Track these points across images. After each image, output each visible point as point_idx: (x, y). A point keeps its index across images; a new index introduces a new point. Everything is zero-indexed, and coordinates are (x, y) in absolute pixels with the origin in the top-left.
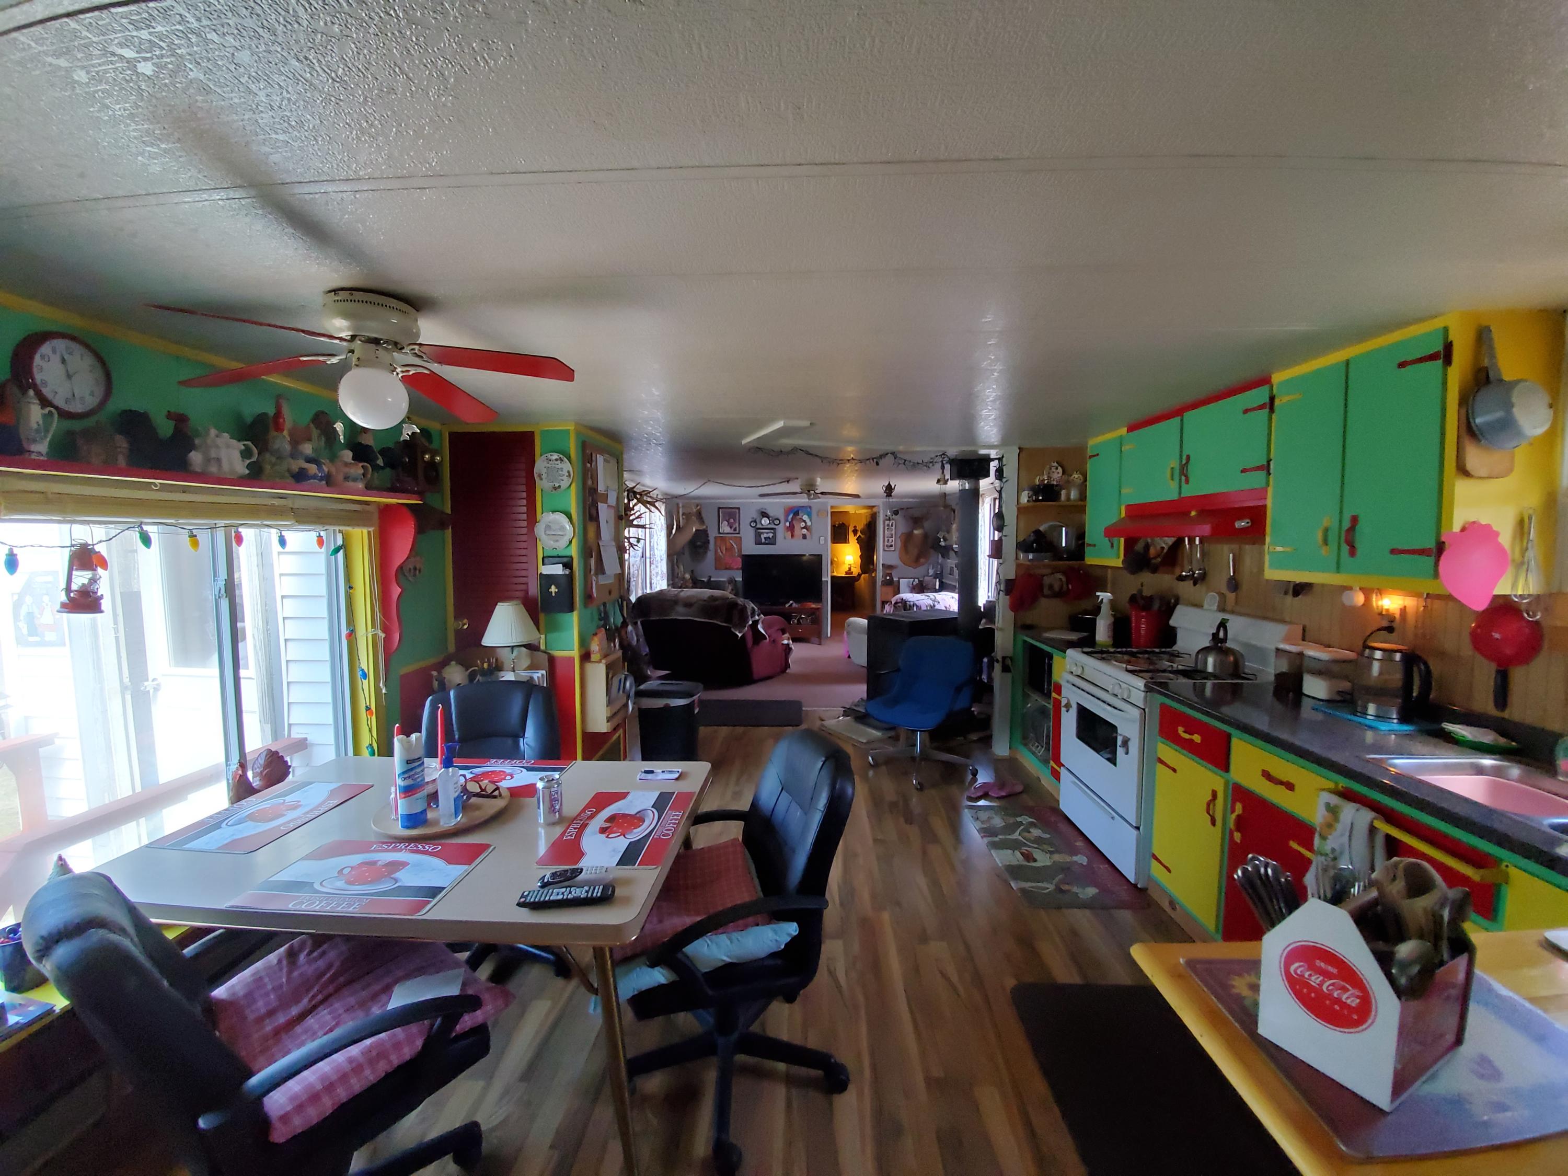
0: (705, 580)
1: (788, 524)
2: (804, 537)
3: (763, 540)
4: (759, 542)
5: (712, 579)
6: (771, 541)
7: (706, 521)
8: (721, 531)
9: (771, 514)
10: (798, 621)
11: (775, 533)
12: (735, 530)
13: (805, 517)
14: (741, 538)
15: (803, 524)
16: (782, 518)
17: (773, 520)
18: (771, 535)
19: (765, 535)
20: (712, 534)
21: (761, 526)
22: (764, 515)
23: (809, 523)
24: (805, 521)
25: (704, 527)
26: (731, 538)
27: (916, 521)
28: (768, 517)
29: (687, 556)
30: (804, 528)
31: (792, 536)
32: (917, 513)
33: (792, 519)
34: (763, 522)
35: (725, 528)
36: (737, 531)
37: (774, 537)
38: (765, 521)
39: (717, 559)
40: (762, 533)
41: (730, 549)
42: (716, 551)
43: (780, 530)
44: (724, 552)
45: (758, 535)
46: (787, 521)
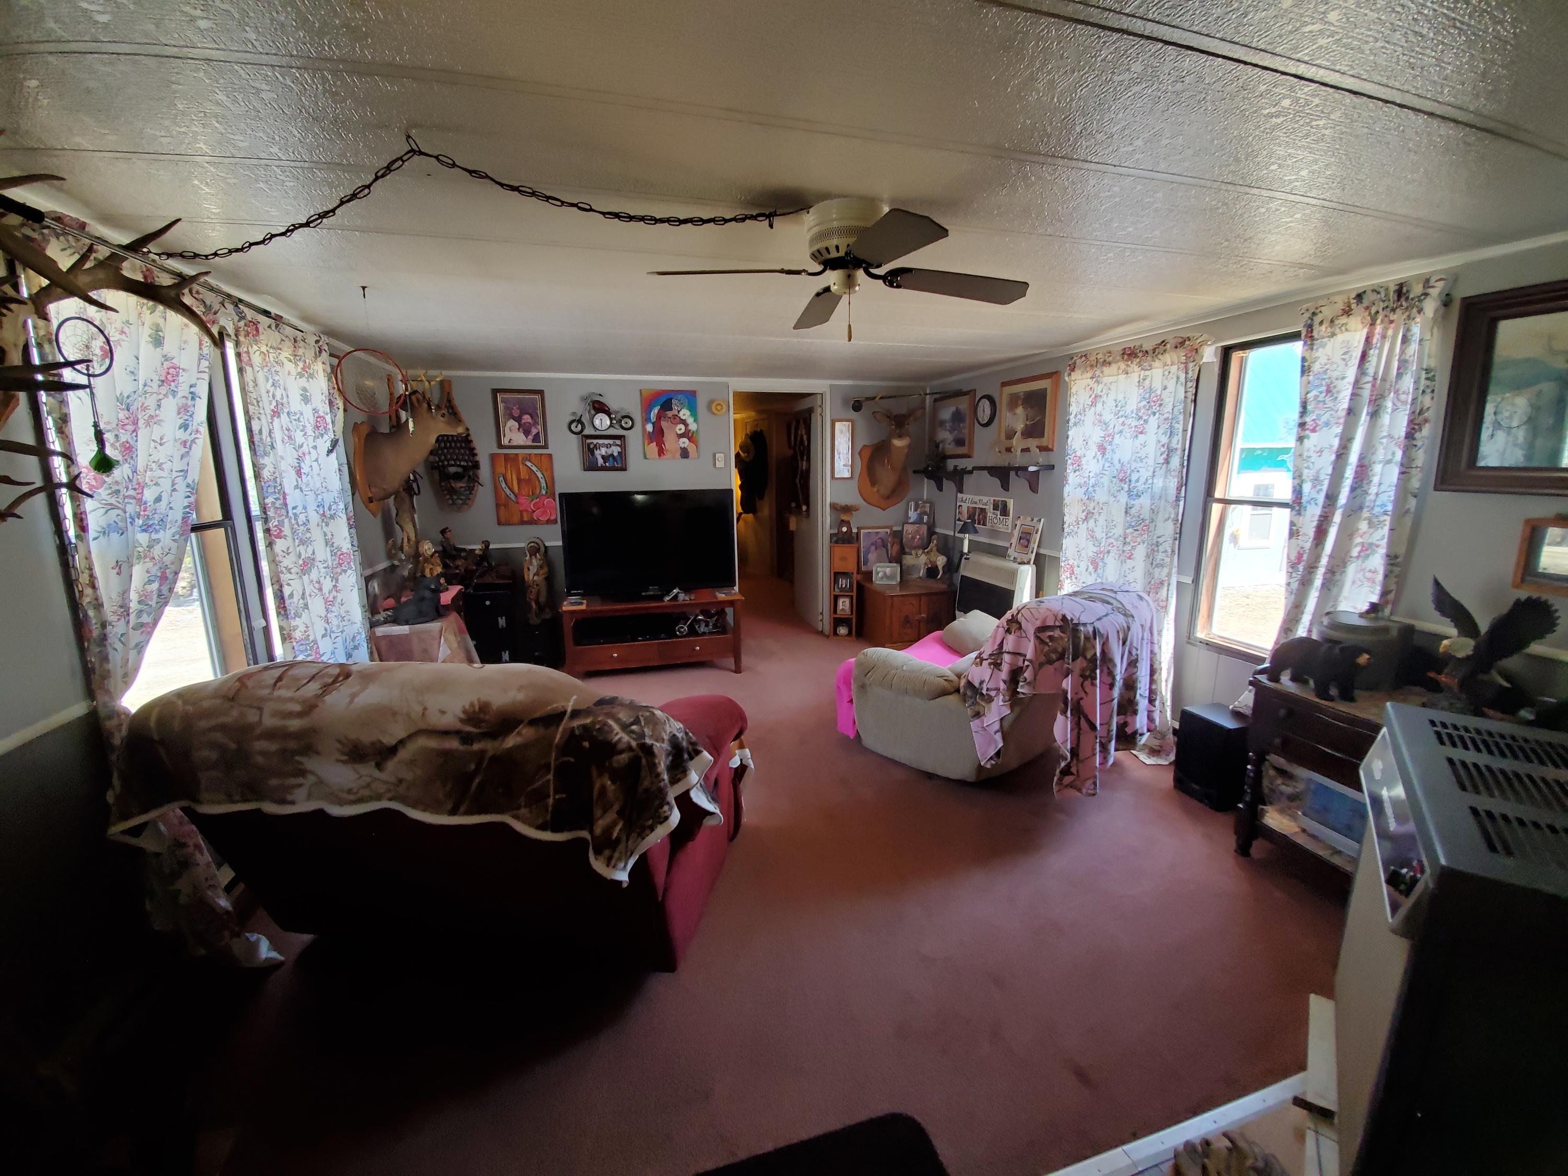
0: (478, 547)
1: (649, 428)
2: (685, 454)
3: (600, 461)
4: (590, 466)
5: (491, 547)
6: (618, 464)
7: (464, 415)
8: (505, 441)
9: (613, 404)
10: (691, 627)
11: (623, 447)
12: (536, 438)
13: (685, 414)
14: (550, 456)
15: (680, 428)
16: (638, 417)
17: (622, 419)
18: (615, 450)
19: (603, 451)
20: (484, 448)
21: (593, 432)
22: (599, 407)
23: (693, 427)
24: (684, 422)
25: (460, 430)
26: (529, 458)
27: (899, 422)
28: (608, 413)
29: (425, 500)
30: (681, 436)
31: (661, 452)
32: (899, 408)
33: (659, 417)
34: (597, 422)
35: (513, 435)
36: (540, 441)
37: (623, 454)
38: (602, 422)
39: (501, 503)
40: (596, 447)
41: (529, 481)
42: (496, 489)
43: (635, 438)
44: (516, 489)
45: (588, 451)
46: (647, 420)
